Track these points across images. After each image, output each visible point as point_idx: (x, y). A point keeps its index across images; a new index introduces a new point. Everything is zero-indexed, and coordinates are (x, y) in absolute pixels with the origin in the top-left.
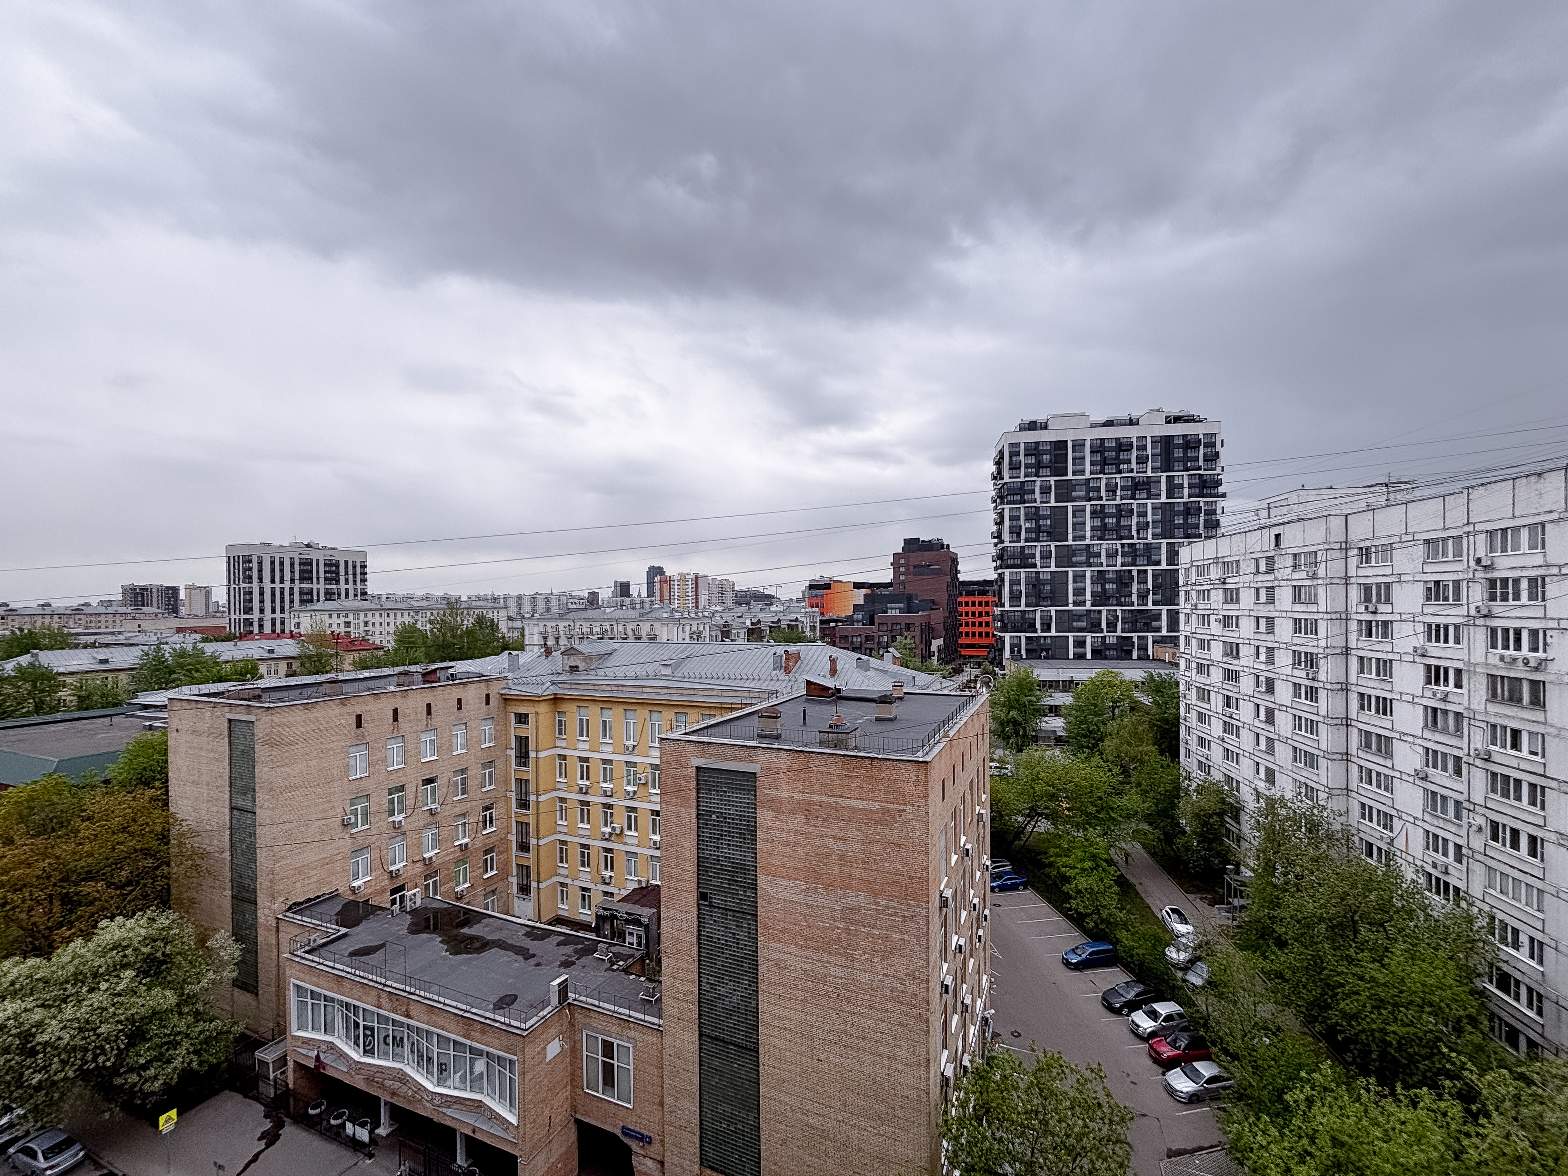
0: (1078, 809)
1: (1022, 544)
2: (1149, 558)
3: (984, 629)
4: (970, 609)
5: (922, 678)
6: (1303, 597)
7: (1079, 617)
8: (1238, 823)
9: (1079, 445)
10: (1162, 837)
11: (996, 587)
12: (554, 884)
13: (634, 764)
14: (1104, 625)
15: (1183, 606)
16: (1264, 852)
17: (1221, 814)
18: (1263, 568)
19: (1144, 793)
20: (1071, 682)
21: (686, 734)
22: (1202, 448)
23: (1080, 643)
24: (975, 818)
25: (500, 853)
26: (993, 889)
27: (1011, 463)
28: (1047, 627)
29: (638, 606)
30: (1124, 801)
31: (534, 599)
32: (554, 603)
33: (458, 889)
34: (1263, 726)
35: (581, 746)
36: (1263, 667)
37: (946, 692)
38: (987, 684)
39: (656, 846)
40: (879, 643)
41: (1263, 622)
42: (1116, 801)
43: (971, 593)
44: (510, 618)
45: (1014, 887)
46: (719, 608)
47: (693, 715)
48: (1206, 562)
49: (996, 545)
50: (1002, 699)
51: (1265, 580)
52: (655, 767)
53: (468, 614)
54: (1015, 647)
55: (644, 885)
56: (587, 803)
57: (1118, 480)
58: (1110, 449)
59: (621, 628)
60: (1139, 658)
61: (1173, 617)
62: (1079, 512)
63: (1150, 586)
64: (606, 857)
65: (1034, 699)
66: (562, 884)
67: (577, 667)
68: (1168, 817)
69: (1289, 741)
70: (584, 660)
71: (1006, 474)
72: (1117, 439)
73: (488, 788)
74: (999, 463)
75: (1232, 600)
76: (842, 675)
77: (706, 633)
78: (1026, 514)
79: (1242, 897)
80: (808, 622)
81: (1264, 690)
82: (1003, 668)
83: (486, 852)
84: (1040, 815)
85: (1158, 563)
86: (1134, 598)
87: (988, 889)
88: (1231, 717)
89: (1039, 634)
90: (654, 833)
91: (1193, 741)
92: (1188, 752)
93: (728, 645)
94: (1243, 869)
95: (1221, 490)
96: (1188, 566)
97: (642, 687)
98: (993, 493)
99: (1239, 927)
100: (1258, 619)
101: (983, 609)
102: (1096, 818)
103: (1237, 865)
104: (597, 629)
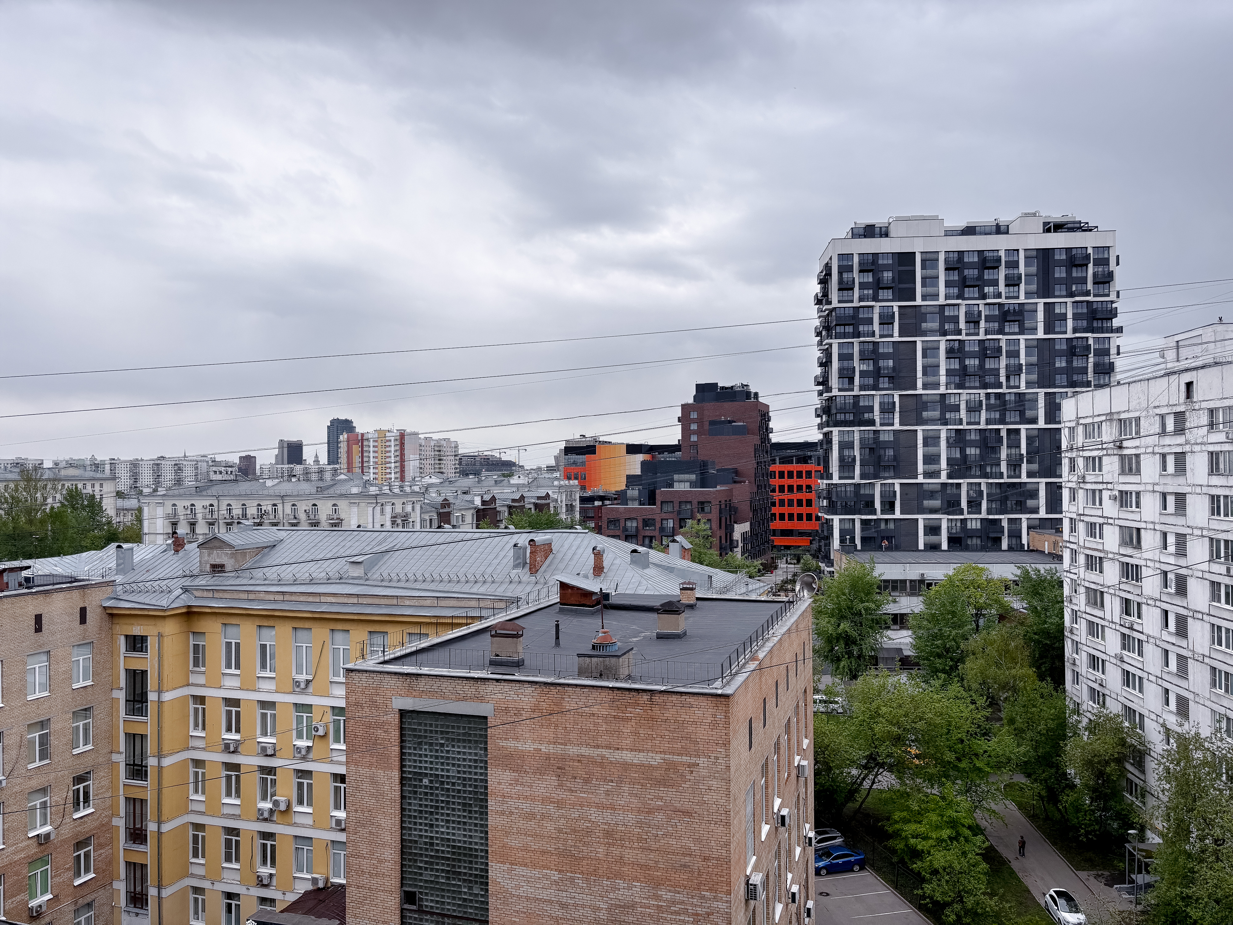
0: (932, 756)
1: (856, 392)
2: (1022, 413)
3: (804, 510)
4: (786, 482)
5: (721, 577)
6: (1222, 466)
7: (932, 494)
8: (1143, 772)
9: (930, 259)
10: (1043, 793)
11: (821, 452)
12: (184, 890)
13: (308, 708)
14: (964, 504)
15: (1067, 479)
16: (1175, 809)
17: (1120, 761)
18: (1170, 426)
19: (1019, 733)
20: (922, 581)
21: (385, 662)
22: (1091, 266)
23: (933, 530)
24: (794, 773)
25: (100, 846)
26: (818, 872)
27: (841, 281)
28: (889, 506)
29: (314, 477)
30: (992, 744)
31: (157, 466)
32: (188, 472)
33: (33, 903)
34: (1173, 639)
35: (229, 682)
36: (1172, 560)
37: (753, 597)
38: (809, 586)
39: (340, 826)
40: (662, 529)
41: (1171, 500)
42: (981, 745)
43: (786, 460)
44: (120, 495)
45: (847, 868)
46: (435, 480)
47: (394, 634)
48: (1097, 419)
49: (820, 394)
50: (830, 606)
51: (1174, 443)
52: (339, 711)
53: (54, 489)
54: (847, 534)
55: (321, 885)
56: (236, 767)
57: (981, 308)
58: (971, 266)
59: (288, 509)
60: (1011, 549)
61: (1054, 492)
62: (930, 350)
63: (1024, 451)
64: (264, 846)
65: (872, 606)
66: (197, 890)
67: (223, 566)
68: (1051, 765)
69: (1207, 660)
70: (233, 556)
71: (834, 296)
72: (980, 252)
73: (82, 749)
74: (824, 281)
75: (1131, 469)
76: (611, 574)
77: (416, 517)
78: (861, 352)
79: (1148, 872)
80: (562, 500)
81: (1173, 591)
82: (831, 563)
83: (79, 845)
84: (882, 765)
85: (1034, 421)
86: (1004, 468)
87: (812, 871)
88: (1131, 628)
89: (879, 516)
90: (337, 807)
91: (1082, 660)
92: (1077, 676)
93: (447, 534)
94: (1149, 834)
95: (1116, 323)
96: (1073, 424)
97: (320, 594)
98: (817, 323)
99: (1143, 913)
100: (1164, 495)
101: (803, 482)
102: (956, 768)
103: (1142, 829)
104: (252, 511)
